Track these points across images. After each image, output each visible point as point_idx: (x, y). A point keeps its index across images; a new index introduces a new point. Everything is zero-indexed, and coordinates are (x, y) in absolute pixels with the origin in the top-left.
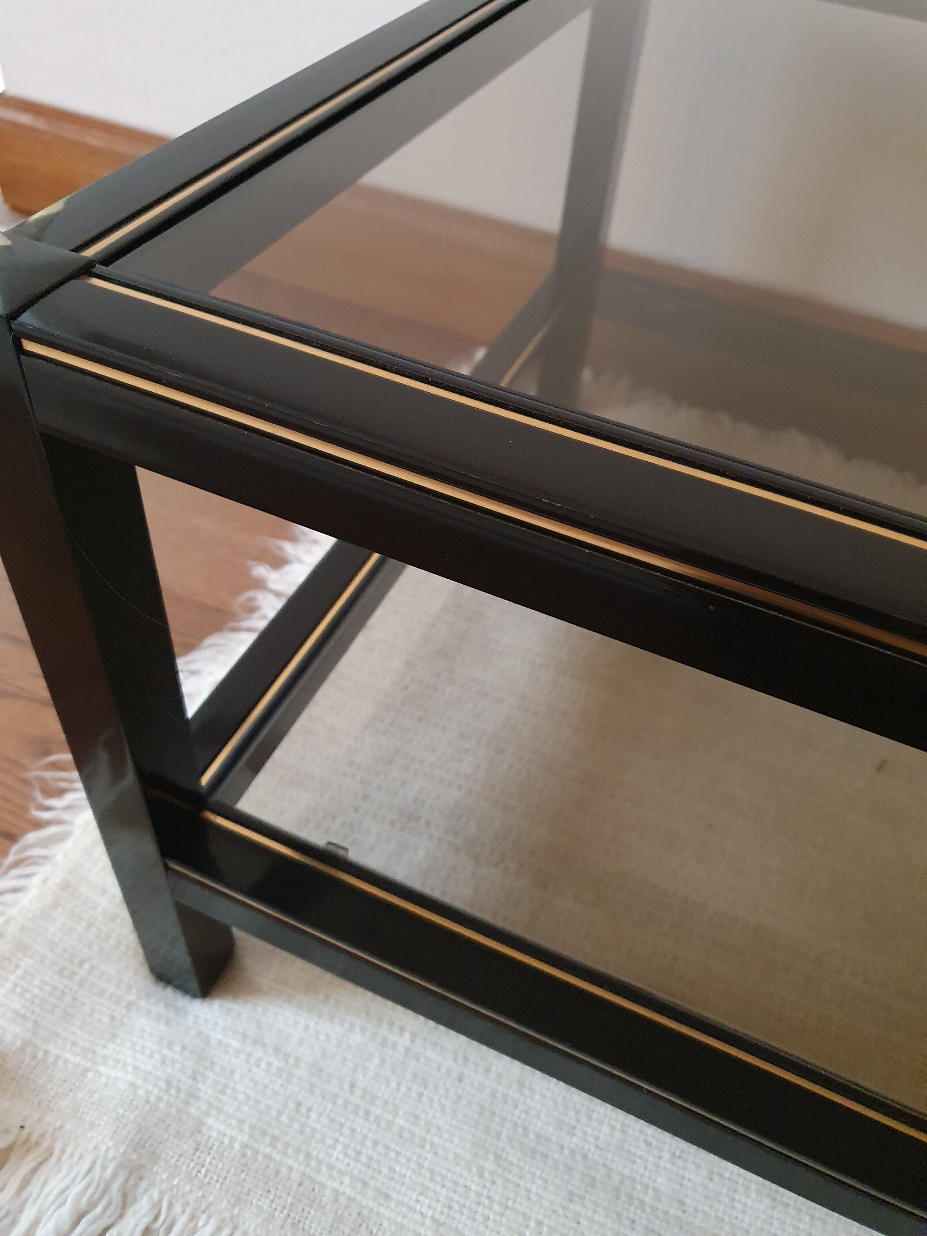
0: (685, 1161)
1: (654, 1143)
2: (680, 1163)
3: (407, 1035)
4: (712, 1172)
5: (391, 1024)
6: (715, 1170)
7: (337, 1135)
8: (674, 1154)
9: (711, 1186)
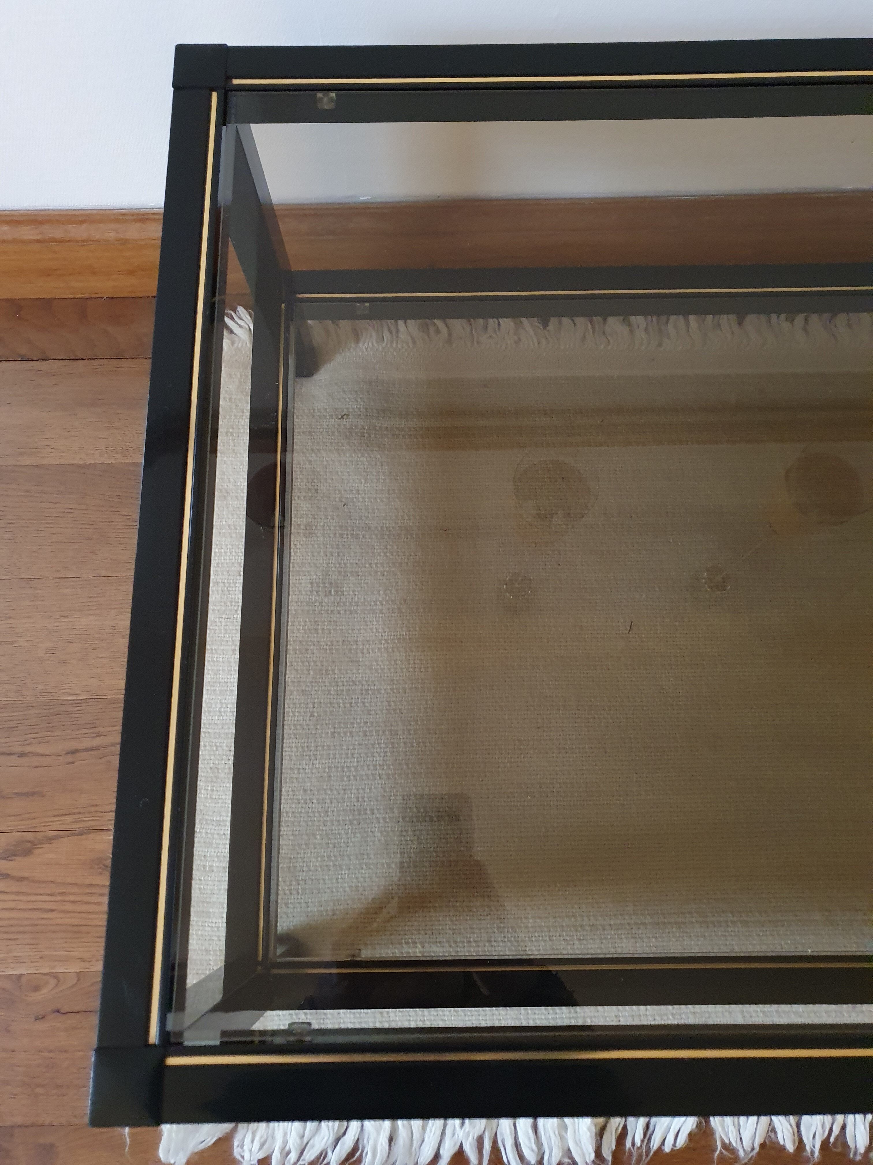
0: (586, 940)
1: (568, 939)
2: (585, 942)
3: (419, 945)
4: (601, 939)
5: (407, 943)
6: (603, 937)
7: (408, 1018)
8: (580, 939)
9: (603, 946)
